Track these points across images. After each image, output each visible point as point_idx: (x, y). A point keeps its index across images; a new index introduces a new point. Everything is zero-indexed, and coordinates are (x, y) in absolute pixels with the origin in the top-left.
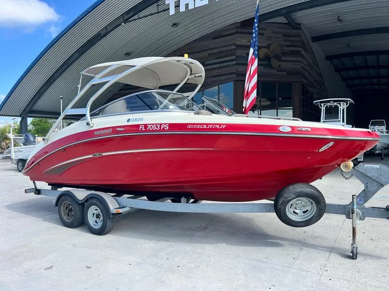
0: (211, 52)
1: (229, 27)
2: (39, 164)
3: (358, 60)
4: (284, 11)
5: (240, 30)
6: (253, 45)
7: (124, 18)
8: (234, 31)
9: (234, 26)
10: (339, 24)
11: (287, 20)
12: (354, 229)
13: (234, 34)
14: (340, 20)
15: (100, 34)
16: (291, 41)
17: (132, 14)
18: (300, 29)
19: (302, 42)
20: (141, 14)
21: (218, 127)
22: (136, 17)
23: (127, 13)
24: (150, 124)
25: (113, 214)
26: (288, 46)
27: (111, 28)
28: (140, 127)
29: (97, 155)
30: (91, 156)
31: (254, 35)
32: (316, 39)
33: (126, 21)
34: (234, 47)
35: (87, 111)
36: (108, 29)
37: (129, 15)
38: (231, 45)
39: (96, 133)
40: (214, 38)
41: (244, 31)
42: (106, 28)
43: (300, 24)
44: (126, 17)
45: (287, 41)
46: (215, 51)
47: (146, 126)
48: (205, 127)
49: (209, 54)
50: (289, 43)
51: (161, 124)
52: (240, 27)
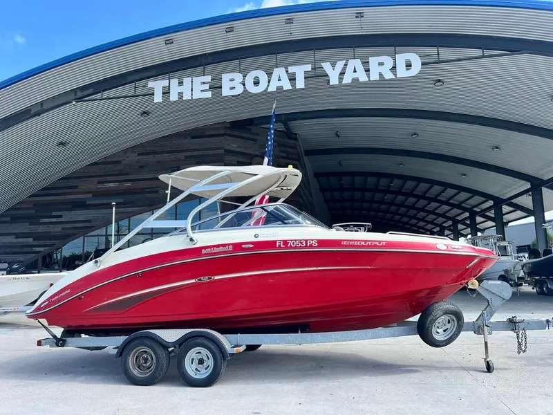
0: (190, 154)
1: (217, 126)
2: (80, 298)
3: (346, 181)
4: (283, 118)
5: (228, 132)
6: (268, 154)
7: (76, 95)
8: (222, 132)
9: (223, 125)
10: (337, 139)
11: (285, 127)
12: (486, 343)
13: (222, 135)
14: (337, 136)
15: (30, 110)
16: (287, 152)
17: (91, 91)
18: (296, 139)
19: (298, 154)
20: (106, 94)
21: (377, 243)
22: (98, 96)
23: (83, 88)
24: (292, 240)
25: (232, 355)
26: (283, 157)
27: (52, 105)
28: (278, 244)
29: (205, 279)
30: (193, 281)
31: (270, 143)
32: (309, 153)
33: (79, 99)
34: (222, 151)
35: (188, 224)
36: (46, 106)
37: (86, 93)
38: (219, 149)
39: (204, 251)
40: (192, 138)
41: (235, 133)
42: (42, 104)
43: (296, 134)
44: (80, 94)
45: (283, 151)
46: (195, 153)
47: (285, 242)
48: (363, 243)
49: (186, 157)
50: (284, 155)
51: (306, 241)
52: (229, 128)
